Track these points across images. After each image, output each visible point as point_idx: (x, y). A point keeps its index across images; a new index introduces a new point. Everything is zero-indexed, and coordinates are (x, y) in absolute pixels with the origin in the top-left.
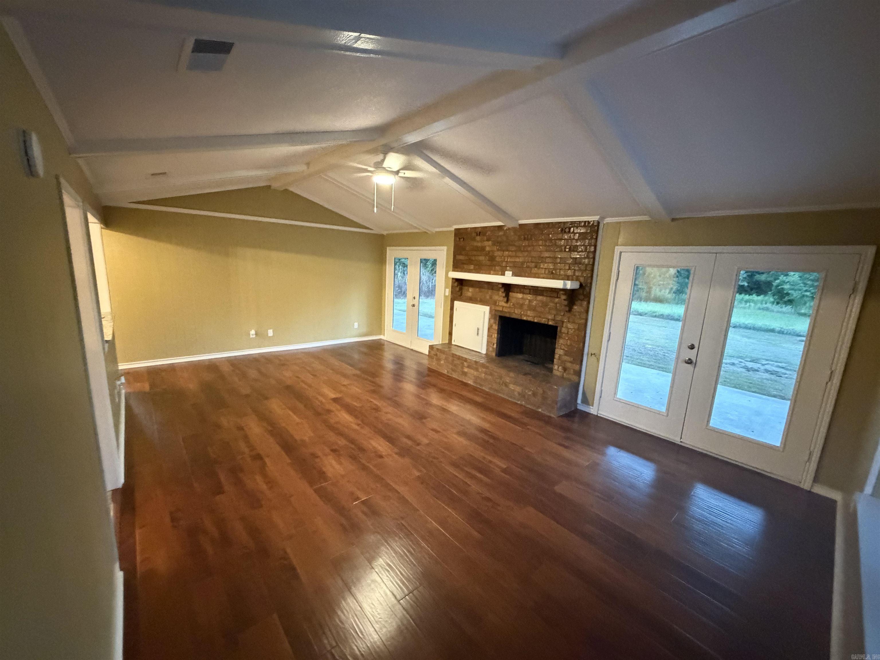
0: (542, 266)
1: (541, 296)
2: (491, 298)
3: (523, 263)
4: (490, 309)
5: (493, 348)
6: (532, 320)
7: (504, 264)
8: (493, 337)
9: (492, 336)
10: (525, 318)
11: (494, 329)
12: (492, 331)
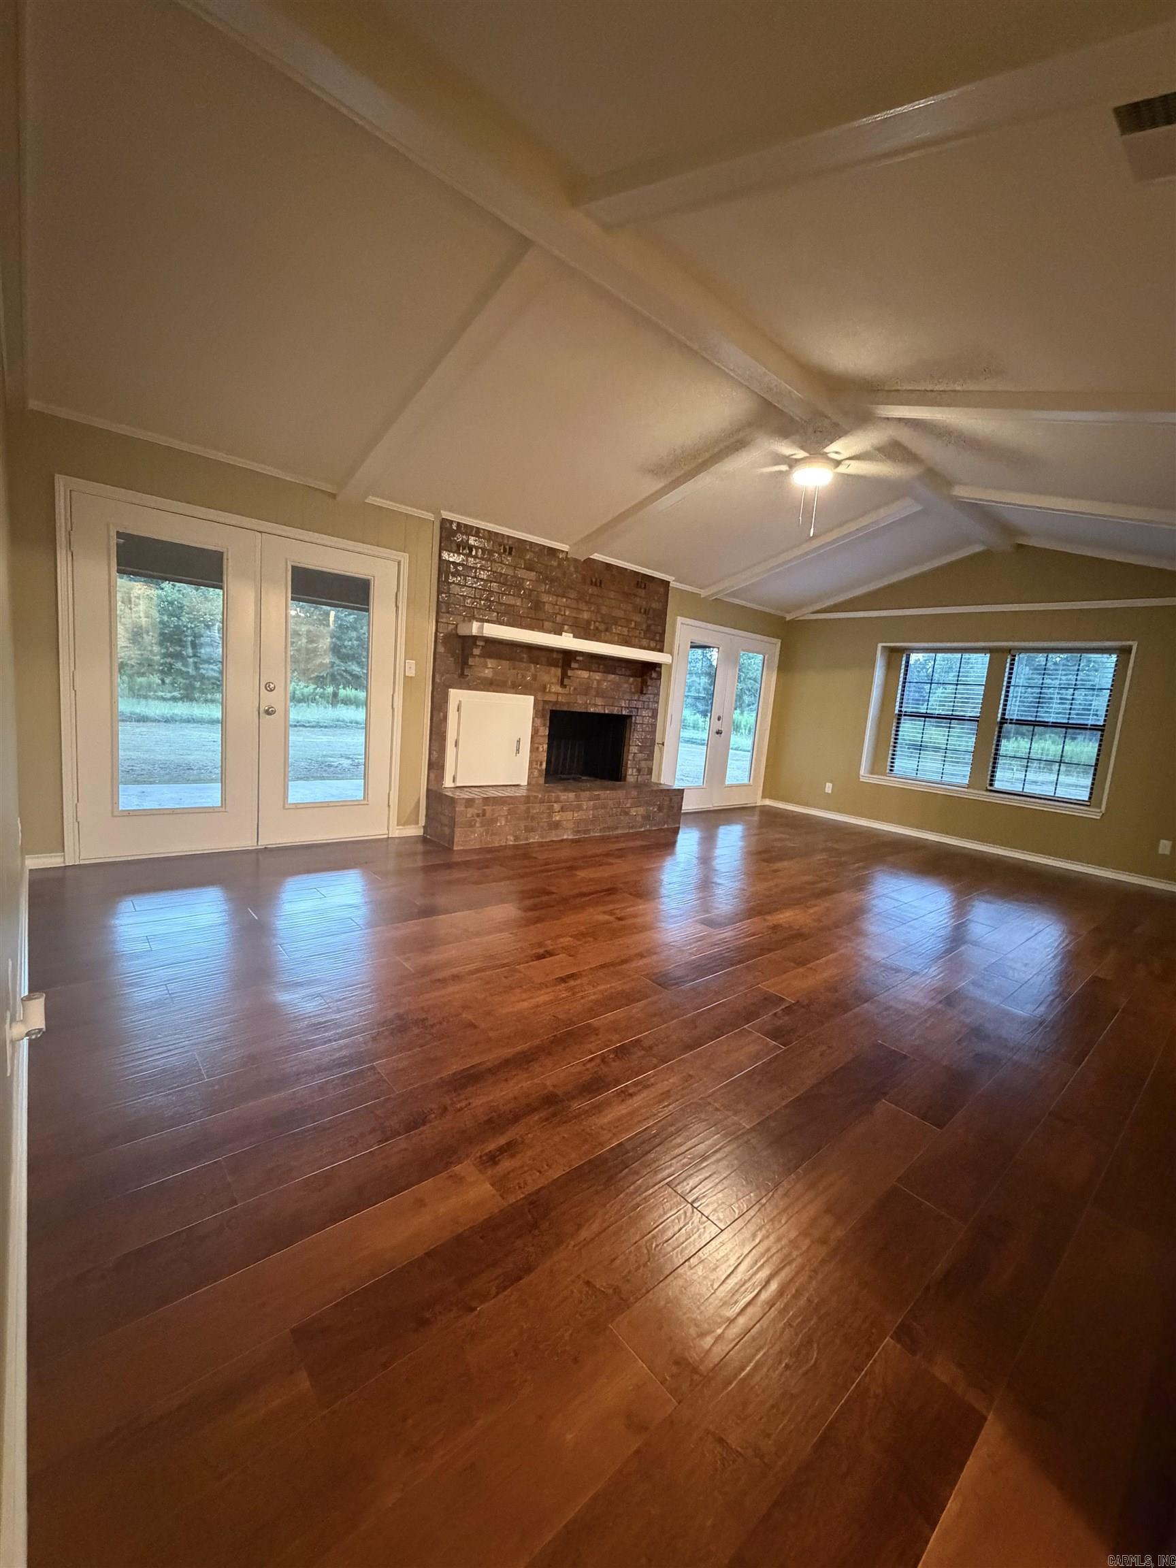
0: (614, 630)
1: (613, 674)
2: (535, 678)
3: (588, 622)
4: (535, 700)
5: (540, 771)
6: (602, 712)
7: (559, 619)
8: (541, 749)
9: (538, 748)
10: (592, 710)
11: (542, 736)
12: (537, 740)
